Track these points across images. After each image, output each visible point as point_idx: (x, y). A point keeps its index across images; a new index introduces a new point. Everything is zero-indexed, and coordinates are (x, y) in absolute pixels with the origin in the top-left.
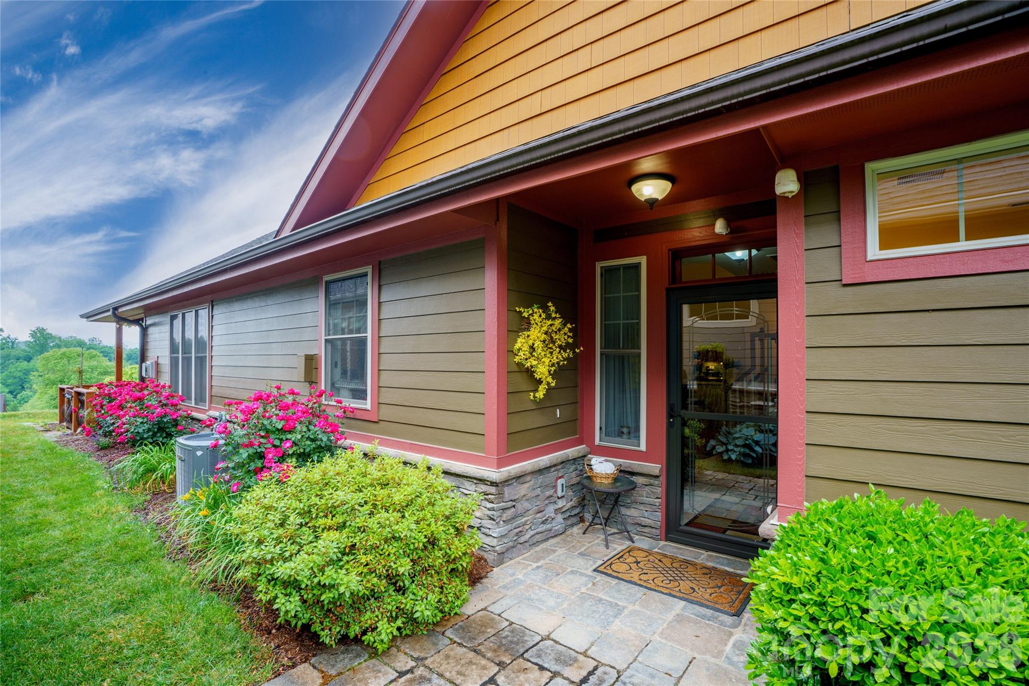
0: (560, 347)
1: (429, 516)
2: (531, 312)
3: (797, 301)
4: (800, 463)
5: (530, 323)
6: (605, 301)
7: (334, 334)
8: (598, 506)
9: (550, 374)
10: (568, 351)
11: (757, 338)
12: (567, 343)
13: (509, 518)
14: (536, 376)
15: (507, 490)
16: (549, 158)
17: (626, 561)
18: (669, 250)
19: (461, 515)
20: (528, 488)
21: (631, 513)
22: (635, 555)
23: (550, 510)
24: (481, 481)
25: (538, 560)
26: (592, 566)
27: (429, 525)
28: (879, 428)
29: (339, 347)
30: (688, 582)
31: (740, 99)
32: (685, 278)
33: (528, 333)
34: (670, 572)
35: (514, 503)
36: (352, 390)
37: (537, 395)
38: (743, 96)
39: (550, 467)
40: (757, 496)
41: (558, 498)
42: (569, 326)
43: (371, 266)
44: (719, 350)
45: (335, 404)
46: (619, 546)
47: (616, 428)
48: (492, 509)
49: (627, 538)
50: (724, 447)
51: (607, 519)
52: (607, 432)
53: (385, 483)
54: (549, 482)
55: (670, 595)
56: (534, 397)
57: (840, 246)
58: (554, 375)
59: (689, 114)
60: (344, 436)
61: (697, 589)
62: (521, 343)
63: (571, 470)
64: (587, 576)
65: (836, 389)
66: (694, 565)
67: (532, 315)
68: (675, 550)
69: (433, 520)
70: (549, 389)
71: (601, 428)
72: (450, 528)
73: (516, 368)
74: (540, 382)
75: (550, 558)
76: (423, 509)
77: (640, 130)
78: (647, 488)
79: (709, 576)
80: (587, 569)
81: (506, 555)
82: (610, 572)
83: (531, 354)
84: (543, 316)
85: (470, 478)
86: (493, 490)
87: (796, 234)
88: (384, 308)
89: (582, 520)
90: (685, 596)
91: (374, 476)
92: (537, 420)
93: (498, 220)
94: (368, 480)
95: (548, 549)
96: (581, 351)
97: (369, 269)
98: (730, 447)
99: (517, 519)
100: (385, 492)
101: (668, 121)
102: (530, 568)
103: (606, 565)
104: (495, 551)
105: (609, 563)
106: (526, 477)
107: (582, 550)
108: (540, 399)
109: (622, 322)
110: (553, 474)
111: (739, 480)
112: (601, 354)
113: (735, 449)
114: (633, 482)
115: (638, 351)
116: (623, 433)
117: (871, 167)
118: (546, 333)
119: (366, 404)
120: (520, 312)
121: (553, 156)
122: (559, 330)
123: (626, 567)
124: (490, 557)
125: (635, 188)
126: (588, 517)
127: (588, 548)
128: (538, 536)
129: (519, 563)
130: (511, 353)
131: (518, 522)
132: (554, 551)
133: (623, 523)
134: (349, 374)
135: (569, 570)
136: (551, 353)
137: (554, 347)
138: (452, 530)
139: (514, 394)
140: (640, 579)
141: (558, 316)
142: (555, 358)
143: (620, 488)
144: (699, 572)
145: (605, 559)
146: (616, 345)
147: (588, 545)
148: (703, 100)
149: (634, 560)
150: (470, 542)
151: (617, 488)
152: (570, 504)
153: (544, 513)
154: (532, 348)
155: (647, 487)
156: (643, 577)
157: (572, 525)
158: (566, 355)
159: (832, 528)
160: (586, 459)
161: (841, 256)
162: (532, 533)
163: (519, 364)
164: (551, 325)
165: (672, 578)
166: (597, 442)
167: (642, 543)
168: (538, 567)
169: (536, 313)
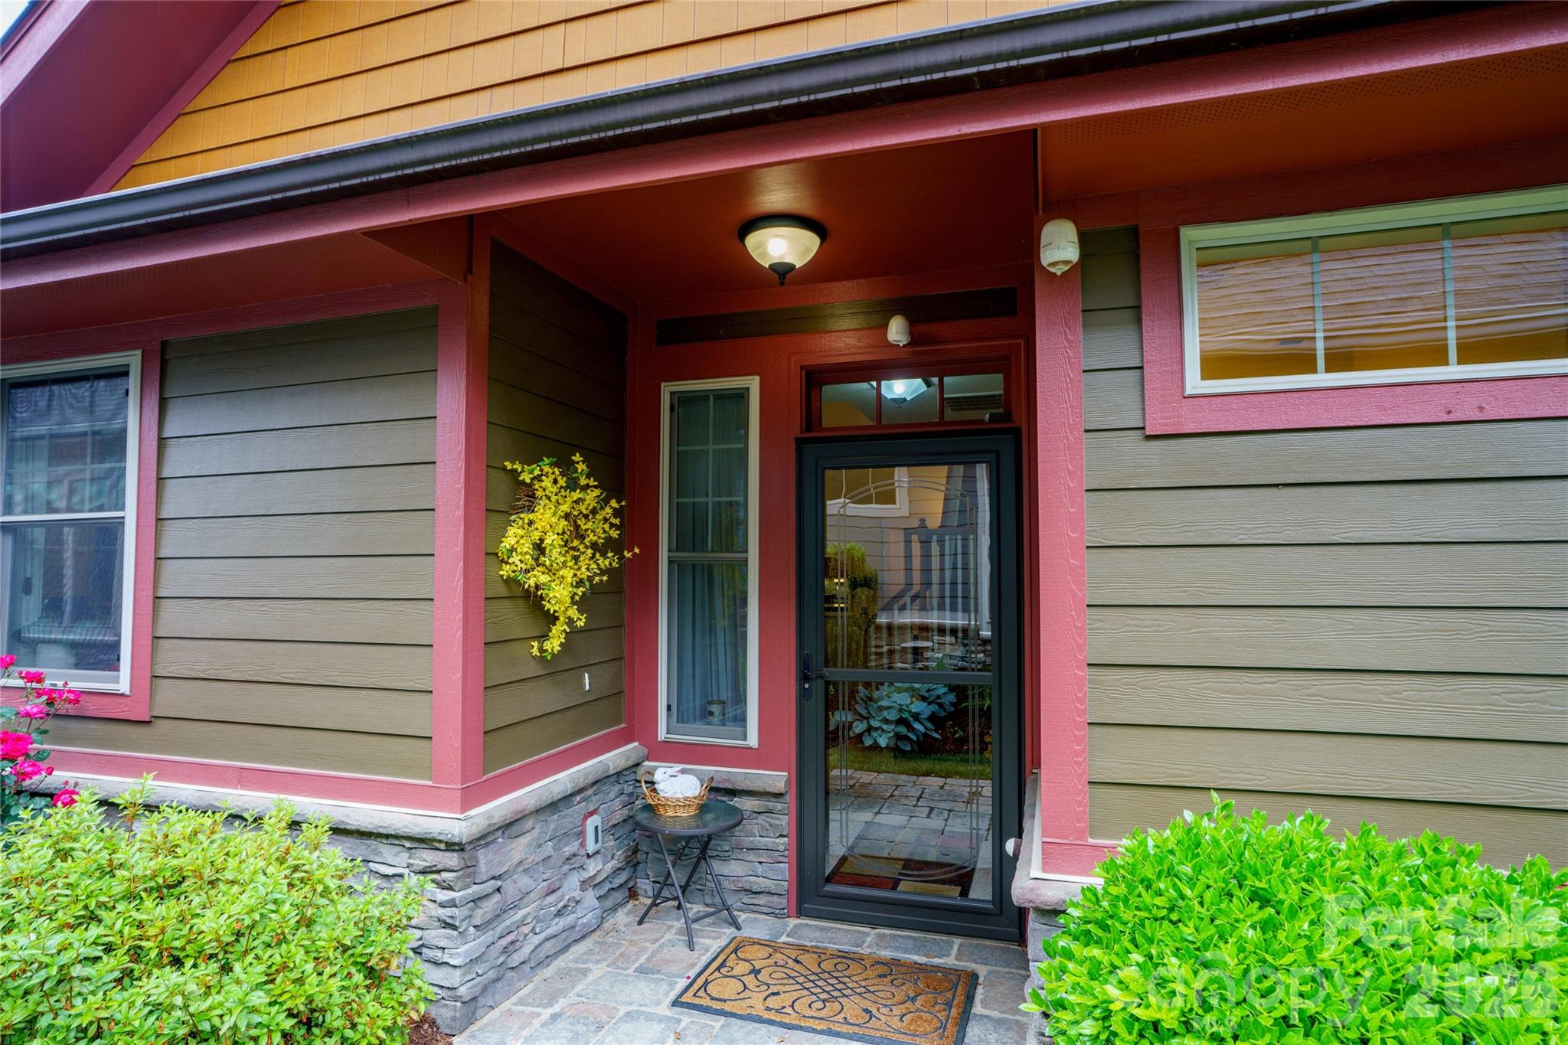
0: (594, 546)
1: (300, 955)
2: (537, 472)
3: (1071, 463)
4: (1080, 759)
5: (533, 496)
6: (679, 460)
7: (25, 512)
8: (670, 865)
9: (573, 602)
10: (610, 555)
11: (915, 538)
12: (608, 539)
13: (488, 917)
14: (548, 606)
15: (483, 856)
16: (610, 133)
17: (735, 972)
18: (802, 368)
19: (381, 935)
20: (529, 844)
21: (731, 869)
22: (748, 956)
23: (571, 886)
24: (424, 842)
25: (552, 1000)
26: (667, 994)
27: (300, 981)
28: (1204, 688)
29: (40, 545)
30: (856, 999)
31: (1013, 63)
32: (826, 423)
33: (531, 516)
34: (820, 983)
35: (499, 883)
36: (73, 645)
37: (547, 646)
38: (1018, 58)
39: (572, 795)
40: (932, 809)
41: (588, 856)
42: (614, 503)
43: (139, 353)
44: (857, 554)
45: (21, 683)
46: (713, 940)
47: (698, 703)
48: (452, 904)
49: (725, 921)
50: (865, 722)
51: (684, 889)
52: (681, 715)
53: (170, 881)
54: (571, 826)
55: (829, 1033)
56: (541, 650)
57: (1141, 368)
58: (581, 604)
59: (914, 80)
60: (44, 765)
61: (875, 1012)
62: (515, 538)
63: (612, 795)
64: (661, 1019)
65: (1137, 623)
66: (858, 959)
67: (538, 478)
68: (818, 934)
69: (309, 967)
70: (573, 634)
71: (669, 708)
72: (353, 970)
73: (502, 591)
74: (553, 619)
75: (579, 988)
76: (281, 940)
77: (812, 97)
78: (761, 819)
79: (889, 978)
80: (658, 1003)
81: (482, 1001)
82: (706, 1002)
83: (536, 560)
84: (562, 482)
85: (397, 837)
86: (452, 859)
87: (1068, 341)
88: (173, 451)
89: (633, 894)
90: (856, 1029)
91: (138, 871)
92: (545, 699)
93: (470, 271)
94: (118, 886)
95: (570, 970)
96: (635, 554)
97: (133, 359)
98: (875, 723)
99: (506, 916)
100: (171, 908)
101: (872, 87)
102: (536, 1023)
103: (696, 987)
104: (455, 999)
105: (700, 983)
106: (523, 822)
107: (642, 960)
108: (553, 655)
109: (711, 500)
110: (578, 808)
111: (900, 782)
112: (670, 562)
113: (885, 727)
114: (735, 811)
115: (744, 555)
116: (711, 714)
117: (1193, 236)
118: (567, 516)
119: (117, 680)
120: (514, 471)
121: (619, 132)
122: (594, 512)
123: (734, 986)
124: (443, 1015)
125: (752, 240)
126: (645, 885)
127: (653, 955)
128: (548, 945)
129: (510, 1013)
130: (493, 558)
131: (508, 923)
132: (585, 972)
133: (719, 890)
134: (68, 608)
135: (621, 1013)
136: (576, 559)
137: (581, 547)
138: (359, 978)
139: (500, 646)
140: (768, 1009)
141: (592, 482)
142: (583, 569)
143: (713, 823)
144: (870, 973)
145: (692, 974)
146: (698, 545)
147: (652, 947)
148: (943, 55)
149: (748, 967)
150: (405, 999)
151: (705, 825)
152: (610, 865)
153: (559, 893)
154: (539, 548)
155: (762, 817)
156: (773, 1002)
157: (614, 909)
158: (607, 562)
159: (1192, 890)
160: (641, 771)
161: (1143, 386)
162: (536, 940)
163: (509, 582)
164: (577, 502)
165: (825, 996)
166: (662, 734)
167: (756, 927)
168: (554, 1017)
169: (547, 475)
